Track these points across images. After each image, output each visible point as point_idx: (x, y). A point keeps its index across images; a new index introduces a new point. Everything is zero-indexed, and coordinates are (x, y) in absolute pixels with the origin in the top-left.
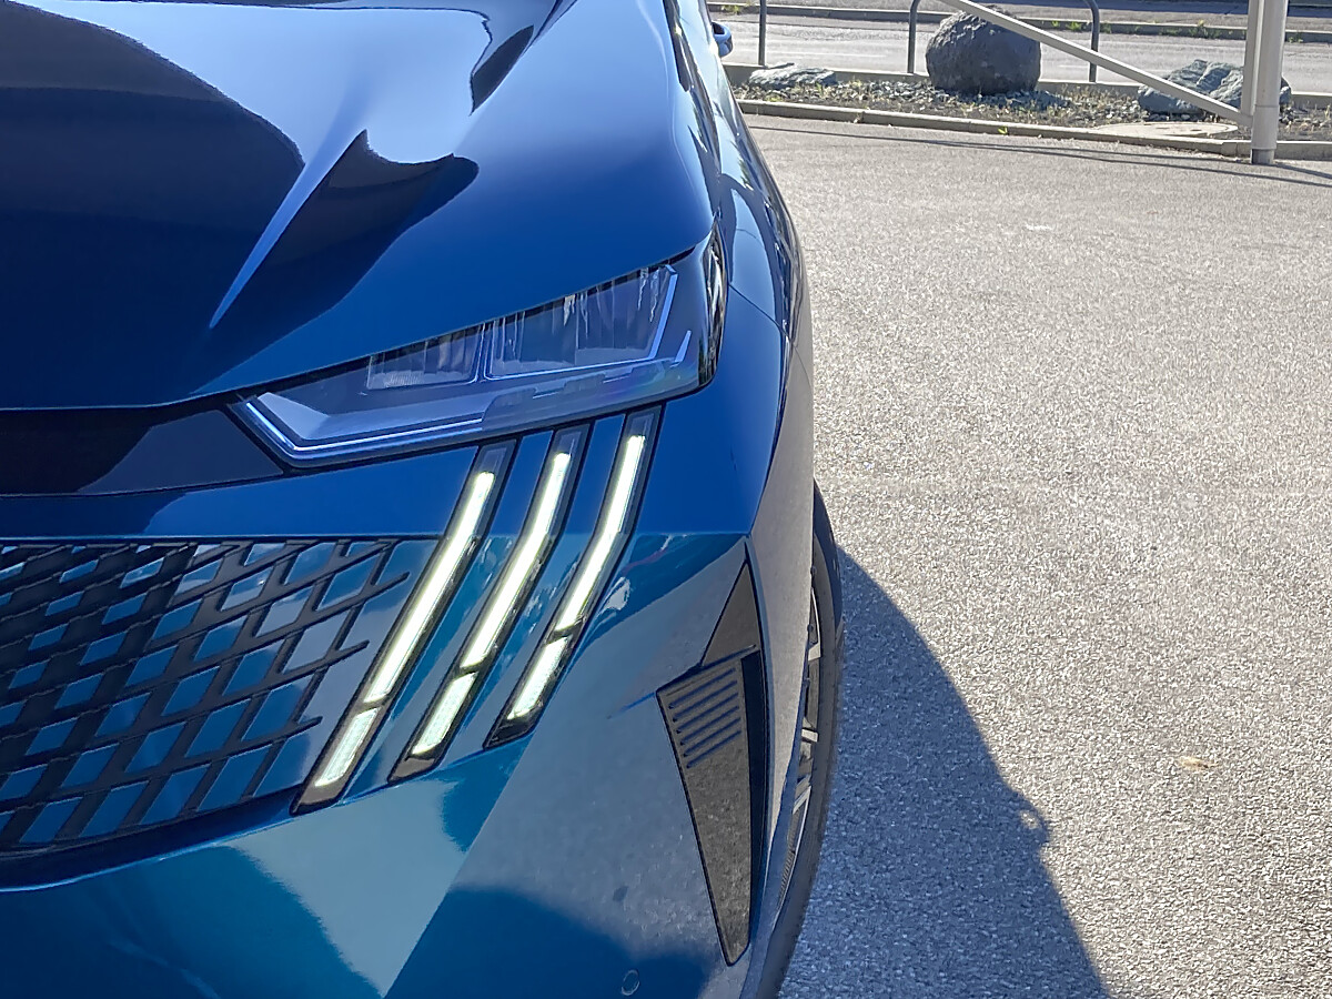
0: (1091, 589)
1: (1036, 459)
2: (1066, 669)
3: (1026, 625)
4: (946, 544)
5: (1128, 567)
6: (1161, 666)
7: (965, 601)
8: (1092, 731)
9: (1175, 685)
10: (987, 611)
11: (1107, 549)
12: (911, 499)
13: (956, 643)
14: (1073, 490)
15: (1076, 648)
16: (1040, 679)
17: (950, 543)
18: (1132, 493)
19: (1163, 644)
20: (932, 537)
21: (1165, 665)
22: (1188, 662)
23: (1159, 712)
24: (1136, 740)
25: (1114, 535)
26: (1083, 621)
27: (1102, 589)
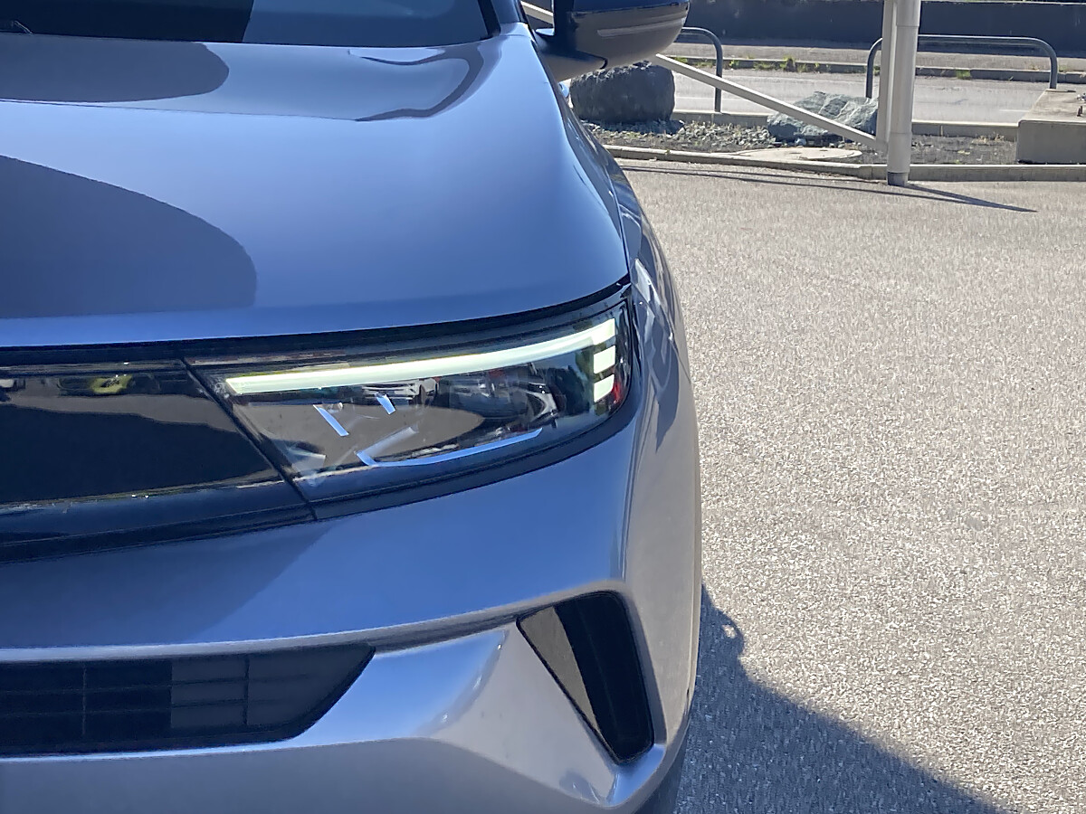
0: (920, 619)
1: (815, 480)
2: (931, 709)
3: (873, 662)
4: (763, 574)
5: (947, 594)
6: (1019, 702)
7: (804, 636)
8: (981, 778)
9: (1041, 722)
10: (830, 647)
11: (919, 574)
12: (713, 526)
13: (812, 685)
14: (863, 513)
15: (932, 685)
16: (908, 721)
17: (767, 573)
18: (919, 514)
19: (1012, 677)
20: (747, 568)
21: (1023, 701)
22: (1044, 695)
23: (1040, 754)
24: (1028, 788)
25: (920, 560)
26: (928, 656)
27: (931, 618)
